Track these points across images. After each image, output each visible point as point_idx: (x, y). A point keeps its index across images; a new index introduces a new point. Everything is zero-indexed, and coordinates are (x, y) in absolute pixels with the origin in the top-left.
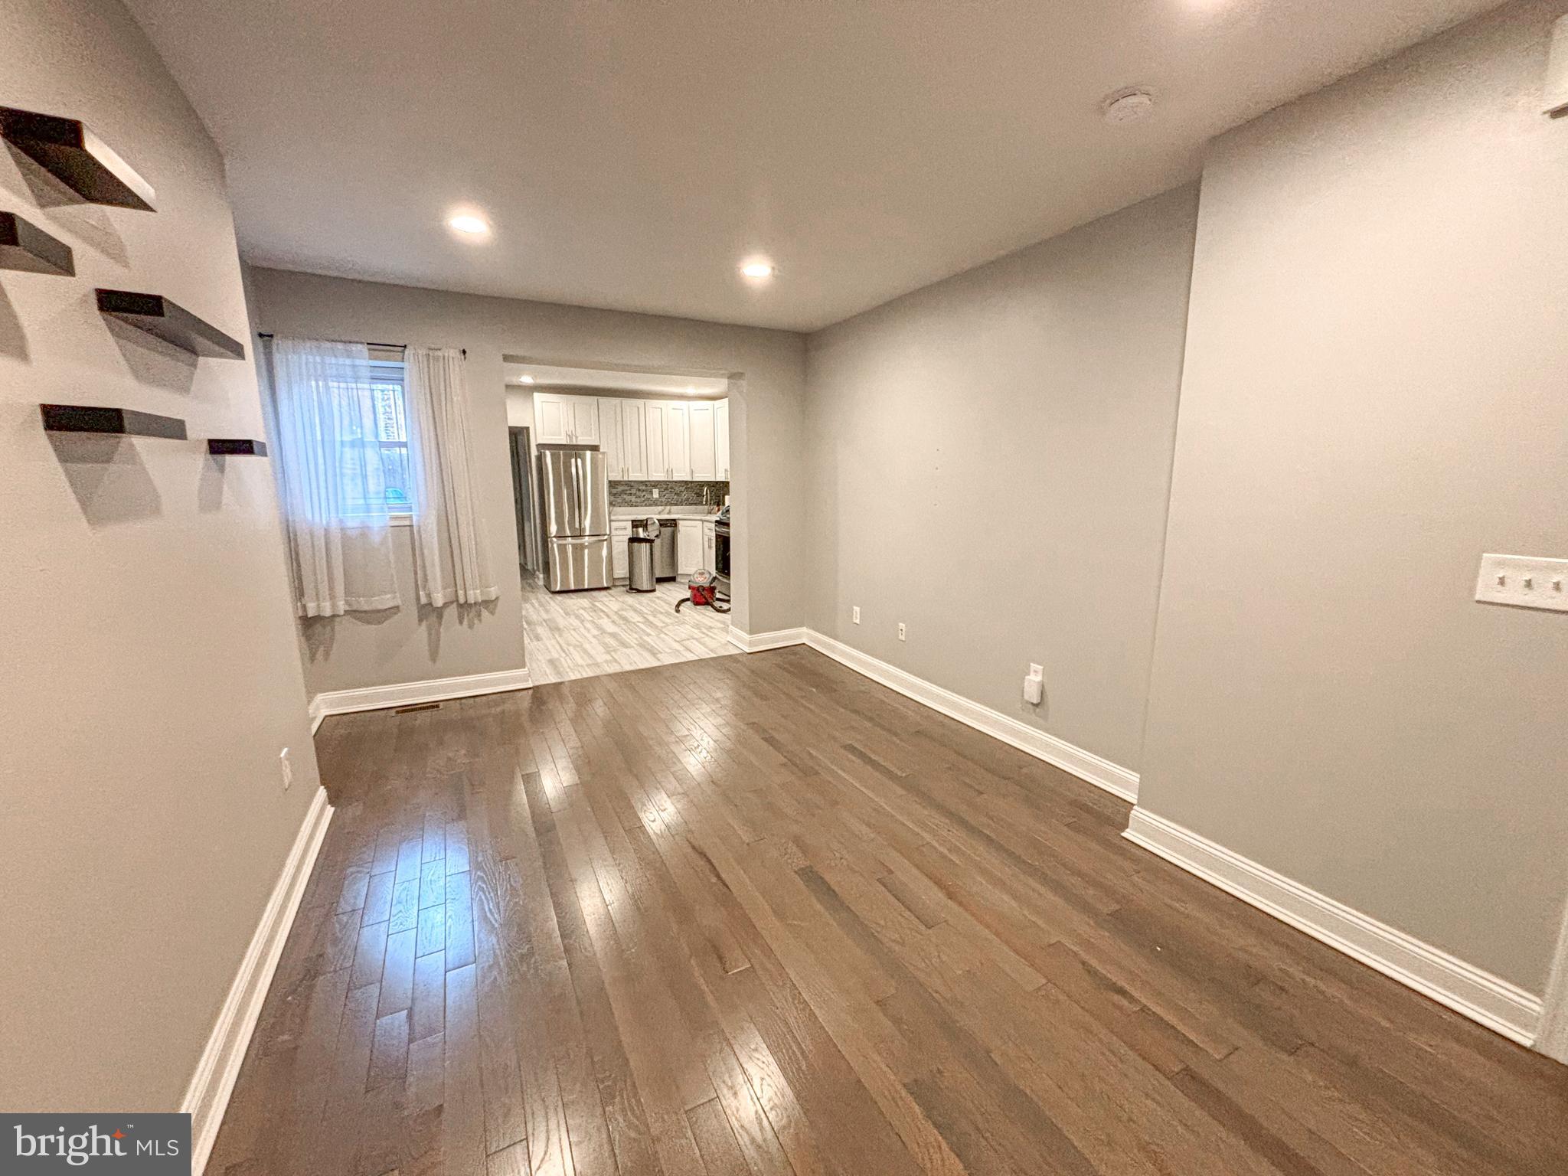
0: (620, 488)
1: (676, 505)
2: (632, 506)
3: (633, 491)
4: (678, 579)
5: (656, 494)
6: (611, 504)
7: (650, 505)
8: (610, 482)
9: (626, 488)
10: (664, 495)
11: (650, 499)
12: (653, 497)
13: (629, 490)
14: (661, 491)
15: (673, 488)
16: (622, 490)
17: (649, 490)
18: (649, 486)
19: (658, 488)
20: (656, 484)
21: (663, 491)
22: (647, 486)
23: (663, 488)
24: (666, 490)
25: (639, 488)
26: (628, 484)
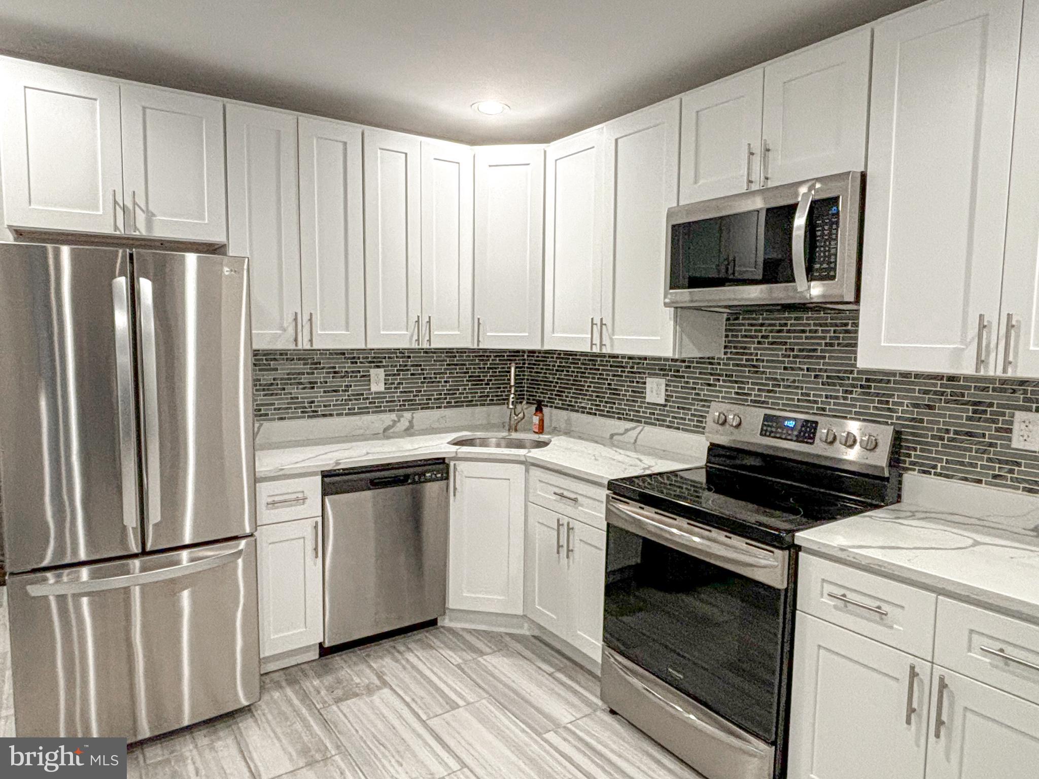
0: (283, 369)
1: (425, 407)
2: (314, 415)
3: (319, 376)
4: (445, 622)
5: (378, 381)
6: (259, 414)
7: (363, 411)
8: (256, 353)
9: (300, 366)
10: (399, 384)
11: (362, 394)
12: (370, 389)
13: (308, 373)
14: (390, 375)
15: (421, 365)
16: (288, 374)
17: (359, 372)
18: (361, 363)
19: (384, 366)
20: (378, 357)
21: (394, 375)
22: (356, 363)
23: (396, 366)
24: (402, 370)
25: (334, 368)
26: (304, 359)
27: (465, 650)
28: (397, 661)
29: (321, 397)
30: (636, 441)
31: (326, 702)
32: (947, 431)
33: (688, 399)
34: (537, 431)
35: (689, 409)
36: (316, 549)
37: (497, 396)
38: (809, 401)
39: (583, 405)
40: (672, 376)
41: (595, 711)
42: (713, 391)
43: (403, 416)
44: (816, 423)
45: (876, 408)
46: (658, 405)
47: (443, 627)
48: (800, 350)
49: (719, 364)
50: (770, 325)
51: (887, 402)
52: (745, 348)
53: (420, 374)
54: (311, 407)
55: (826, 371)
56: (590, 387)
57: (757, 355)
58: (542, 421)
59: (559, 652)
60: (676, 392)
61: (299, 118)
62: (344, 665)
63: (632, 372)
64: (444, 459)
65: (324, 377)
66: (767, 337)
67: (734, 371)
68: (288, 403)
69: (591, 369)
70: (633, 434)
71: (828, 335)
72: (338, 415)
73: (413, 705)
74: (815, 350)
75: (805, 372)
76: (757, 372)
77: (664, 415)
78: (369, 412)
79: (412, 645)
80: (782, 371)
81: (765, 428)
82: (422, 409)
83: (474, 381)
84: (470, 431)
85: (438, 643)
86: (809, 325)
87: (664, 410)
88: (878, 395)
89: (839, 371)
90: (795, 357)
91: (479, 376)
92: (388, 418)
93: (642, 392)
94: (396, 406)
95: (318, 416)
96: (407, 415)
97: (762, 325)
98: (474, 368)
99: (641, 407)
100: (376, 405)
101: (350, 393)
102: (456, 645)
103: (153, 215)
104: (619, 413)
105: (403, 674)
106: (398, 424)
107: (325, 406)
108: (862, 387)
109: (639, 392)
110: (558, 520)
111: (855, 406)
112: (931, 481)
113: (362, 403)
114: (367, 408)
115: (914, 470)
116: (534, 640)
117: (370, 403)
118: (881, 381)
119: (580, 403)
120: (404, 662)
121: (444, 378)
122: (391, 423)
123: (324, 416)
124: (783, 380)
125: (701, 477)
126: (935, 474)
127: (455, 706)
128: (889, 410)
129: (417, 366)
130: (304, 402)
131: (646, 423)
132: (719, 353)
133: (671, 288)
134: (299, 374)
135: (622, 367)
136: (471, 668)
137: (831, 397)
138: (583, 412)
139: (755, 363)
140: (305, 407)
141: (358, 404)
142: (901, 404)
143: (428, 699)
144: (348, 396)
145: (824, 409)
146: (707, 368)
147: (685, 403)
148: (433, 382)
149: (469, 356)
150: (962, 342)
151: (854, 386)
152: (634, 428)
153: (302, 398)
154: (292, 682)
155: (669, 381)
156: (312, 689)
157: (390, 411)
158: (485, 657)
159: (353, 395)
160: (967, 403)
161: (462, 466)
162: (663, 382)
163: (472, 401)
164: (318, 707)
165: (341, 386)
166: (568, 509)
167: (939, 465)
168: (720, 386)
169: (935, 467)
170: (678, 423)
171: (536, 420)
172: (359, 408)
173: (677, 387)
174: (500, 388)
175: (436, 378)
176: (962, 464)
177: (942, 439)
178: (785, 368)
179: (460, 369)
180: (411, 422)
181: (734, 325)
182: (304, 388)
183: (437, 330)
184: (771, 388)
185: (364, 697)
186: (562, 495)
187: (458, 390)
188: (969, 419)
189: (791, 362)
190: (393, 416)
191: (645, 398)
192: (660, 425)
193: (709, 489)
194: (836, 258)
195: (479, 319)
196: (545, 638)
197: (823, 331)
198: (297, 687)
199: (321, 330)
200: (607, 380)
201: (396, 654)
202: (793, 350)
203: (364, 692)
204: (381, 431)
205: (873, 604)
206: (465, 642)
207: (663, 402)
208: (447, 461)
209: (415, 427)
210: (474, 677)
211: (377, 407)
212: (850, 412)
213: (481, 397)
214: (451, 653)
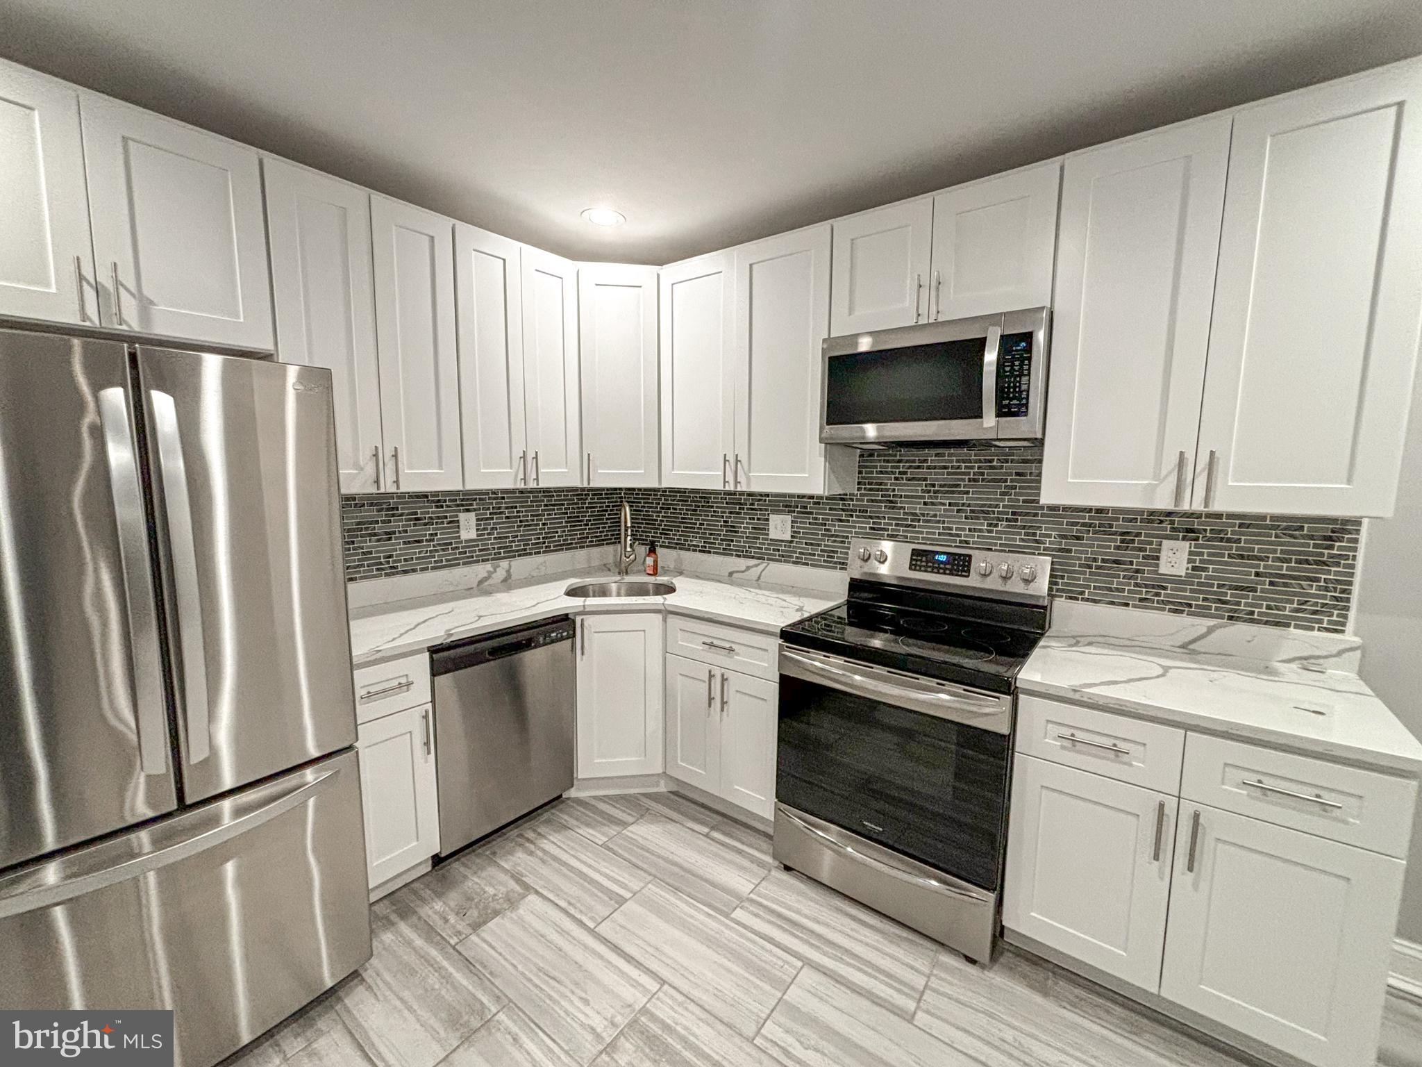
1: (523, 553)
2: (393, 571)
3: (397, 525)
4: (572, 794)
5: (468, 527)
7: (452, 564)
9: (372, 514)
10: (492, 529)
11: (451, 543)
12: (459, 537)
13: (383, 522)
14: (482, 520)
15: (516, 507)
16: (358, 524)
17: (446, 517)
18: (448, 506)
19: (475, 510)
20: (468, 500)
21: (487, 519)
22: (442, 507)
23: (489, 509)
24: (496, 513)
25: (416, 513)
26: (376, 504)
27: (604, 825)
28: (531, 853)
29: (400, 549)
30: (759, 578)
31: (460, 933)
32: (1095, 560)
33: (818, 534)
34: (652, 572)
35: (819, 545)
36: (427, 744)
37: (596, 537)
38: (950, 535)
39: (694, 543)
40: (798, 512)
41: (769, 871)
42: (846, 526)
43: (499, 566)
44: (970, 556)
45: (1023, 540)
46: (782, 541)
47: (568, 799)
48: (941, 486)
49: (852, 500)
50: (907, 461)
51: (1034, 534)
52: (881, 484)
53: (515, 517)
54: (388, 563)
55: (969, 505)
56: (703, 524)
57: (894, 490)
58: (656, 562)
59: (703, 806)
60: (804, 528)
61: (372, 195)
62: (468, 872)
63: (752, 509)
64: (567, 615)
65: (403, 526)
66: (905, 473)
67: (867, 506)
68: (359, 560)
69: (703, 506)
70: (755, 572)
71: (972, 471)
72: (423, 570)
73: (572, 911)
74: (958, 486)
75: (947, 507)
76: (894, 508)
77: (791, 552)
78: (459, 564)
79: (542, 829)
80: (922, 506)
81: (914, 563)
82: (519, 556)
83: (572, 522)
84: (580, 577)
85: (572, 822)
86: (952, 461)
87: (790, 547)
88: (1024, 527)
89: (984, 505)
90: (935, 492)
91: (578, 517)
92: (482, 569)
93: (765, 529)
94: (491, 554)
95: (397, 573)
96: (504, 564)
97: (899, 461)
98: (573, 508)
99: (764, 544)
100: (468, 555)
101: (435, 542)
102: (595, 820)
103: (152, 303)
104: (736, 551)
105: (545, 871)
106: (494, 576)
107: (406, 560)
108: (1008, 520)
109: (760, 529)
110: (710, 672)
111: (1000, 539)
112: (1079, 607)
113: (450, 554)
114: (457, 559)
115: (1062, 597)
116: (672, 797)
117: (460, 553)
118: (1027, 514)
119: (691, 541)
120: (540, 853)
121: (541, 520)
122: (486, 575)
123: (405, 572)
124: (923, 515)
125: (843, 613)
126: (1083, 599)
127: (622, 901)
128: (1037, 541)
129: (512, 507)
130: (380, 558)
131: (768, 559)
132: (852, 489)
133: (828, 423)
134: (371, 523)
135: (741, 504)
136: (620, 846)
137: (975, 530)
138: (694, 551)
139: (891, 499)
140: (381, 563)
141: (446, 555)
142: (1050, 536)
143: (586, 897)
144: (434, 546)
145: (967, 542)
146: (838, 504)
147: (814, 539)
148: (529, 525)
149: (568, 495)
150: (1154, 479)
151: (998, 519)
152: (756, 565)
153: (377, 552)
154: (405, 912)
155: (795, 517)
156: (436, 917)
157: (483, 561)
158: (629, 828)
159: (440, 545)
160: (1115, 533)
161: (590, 621)
162: (788, 518)
163: (572, 544)
164: (453, 942)
165: (425, 535)
166: (720, 659)
167: (1087, 591)
168: (853, 522)
169: (1082, 593)
170: (806, 559)
171: (650, 561)
172: (447, 560)
173: (805, 523)
174: (599, 528)
175: (533, 520)
176: (1110, 589)
177: (1090, 567)
178: (925, 504)
179: (558, 509)
180: (508, 571)
181: (867, 461)
182: (379, 540)
183: (544, 468)
184: (909, 523)
185: (508, 913)
186: (711, 645)
187: (557, 532)
188: (1118, 548)
189: (930, 497)
190: (488, 566)
191: (768, 534)
192: (785, 561)
193: (851, 624)
194: (1028, 395)
195: (589, 455)
196: (682, 791)
197: (966, 467)
198: (415, 919)
199: (409, 469)
200: (723, 517)
201: (527, 844)
202: (933, 485)
203: (505, 906)
204: (475, 585)
205: (1108, 742)
206: (602, 813)
207: (789, 539)
208: (570, 616)
209: (513, 578)
210: (627, 855)
211: (468, 557)
212: (996, 544)
213: (581, 538)
214: (591, 831)
